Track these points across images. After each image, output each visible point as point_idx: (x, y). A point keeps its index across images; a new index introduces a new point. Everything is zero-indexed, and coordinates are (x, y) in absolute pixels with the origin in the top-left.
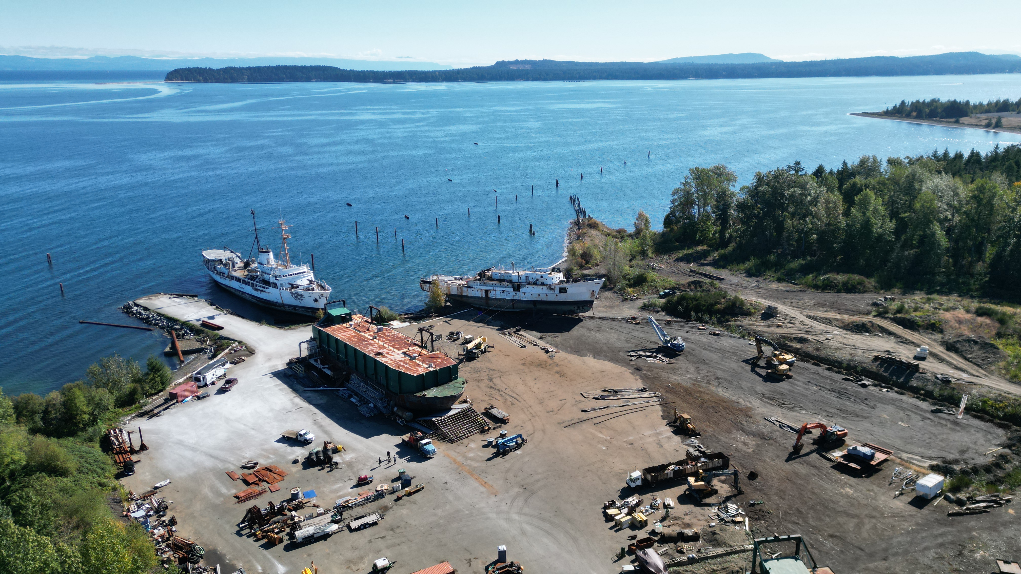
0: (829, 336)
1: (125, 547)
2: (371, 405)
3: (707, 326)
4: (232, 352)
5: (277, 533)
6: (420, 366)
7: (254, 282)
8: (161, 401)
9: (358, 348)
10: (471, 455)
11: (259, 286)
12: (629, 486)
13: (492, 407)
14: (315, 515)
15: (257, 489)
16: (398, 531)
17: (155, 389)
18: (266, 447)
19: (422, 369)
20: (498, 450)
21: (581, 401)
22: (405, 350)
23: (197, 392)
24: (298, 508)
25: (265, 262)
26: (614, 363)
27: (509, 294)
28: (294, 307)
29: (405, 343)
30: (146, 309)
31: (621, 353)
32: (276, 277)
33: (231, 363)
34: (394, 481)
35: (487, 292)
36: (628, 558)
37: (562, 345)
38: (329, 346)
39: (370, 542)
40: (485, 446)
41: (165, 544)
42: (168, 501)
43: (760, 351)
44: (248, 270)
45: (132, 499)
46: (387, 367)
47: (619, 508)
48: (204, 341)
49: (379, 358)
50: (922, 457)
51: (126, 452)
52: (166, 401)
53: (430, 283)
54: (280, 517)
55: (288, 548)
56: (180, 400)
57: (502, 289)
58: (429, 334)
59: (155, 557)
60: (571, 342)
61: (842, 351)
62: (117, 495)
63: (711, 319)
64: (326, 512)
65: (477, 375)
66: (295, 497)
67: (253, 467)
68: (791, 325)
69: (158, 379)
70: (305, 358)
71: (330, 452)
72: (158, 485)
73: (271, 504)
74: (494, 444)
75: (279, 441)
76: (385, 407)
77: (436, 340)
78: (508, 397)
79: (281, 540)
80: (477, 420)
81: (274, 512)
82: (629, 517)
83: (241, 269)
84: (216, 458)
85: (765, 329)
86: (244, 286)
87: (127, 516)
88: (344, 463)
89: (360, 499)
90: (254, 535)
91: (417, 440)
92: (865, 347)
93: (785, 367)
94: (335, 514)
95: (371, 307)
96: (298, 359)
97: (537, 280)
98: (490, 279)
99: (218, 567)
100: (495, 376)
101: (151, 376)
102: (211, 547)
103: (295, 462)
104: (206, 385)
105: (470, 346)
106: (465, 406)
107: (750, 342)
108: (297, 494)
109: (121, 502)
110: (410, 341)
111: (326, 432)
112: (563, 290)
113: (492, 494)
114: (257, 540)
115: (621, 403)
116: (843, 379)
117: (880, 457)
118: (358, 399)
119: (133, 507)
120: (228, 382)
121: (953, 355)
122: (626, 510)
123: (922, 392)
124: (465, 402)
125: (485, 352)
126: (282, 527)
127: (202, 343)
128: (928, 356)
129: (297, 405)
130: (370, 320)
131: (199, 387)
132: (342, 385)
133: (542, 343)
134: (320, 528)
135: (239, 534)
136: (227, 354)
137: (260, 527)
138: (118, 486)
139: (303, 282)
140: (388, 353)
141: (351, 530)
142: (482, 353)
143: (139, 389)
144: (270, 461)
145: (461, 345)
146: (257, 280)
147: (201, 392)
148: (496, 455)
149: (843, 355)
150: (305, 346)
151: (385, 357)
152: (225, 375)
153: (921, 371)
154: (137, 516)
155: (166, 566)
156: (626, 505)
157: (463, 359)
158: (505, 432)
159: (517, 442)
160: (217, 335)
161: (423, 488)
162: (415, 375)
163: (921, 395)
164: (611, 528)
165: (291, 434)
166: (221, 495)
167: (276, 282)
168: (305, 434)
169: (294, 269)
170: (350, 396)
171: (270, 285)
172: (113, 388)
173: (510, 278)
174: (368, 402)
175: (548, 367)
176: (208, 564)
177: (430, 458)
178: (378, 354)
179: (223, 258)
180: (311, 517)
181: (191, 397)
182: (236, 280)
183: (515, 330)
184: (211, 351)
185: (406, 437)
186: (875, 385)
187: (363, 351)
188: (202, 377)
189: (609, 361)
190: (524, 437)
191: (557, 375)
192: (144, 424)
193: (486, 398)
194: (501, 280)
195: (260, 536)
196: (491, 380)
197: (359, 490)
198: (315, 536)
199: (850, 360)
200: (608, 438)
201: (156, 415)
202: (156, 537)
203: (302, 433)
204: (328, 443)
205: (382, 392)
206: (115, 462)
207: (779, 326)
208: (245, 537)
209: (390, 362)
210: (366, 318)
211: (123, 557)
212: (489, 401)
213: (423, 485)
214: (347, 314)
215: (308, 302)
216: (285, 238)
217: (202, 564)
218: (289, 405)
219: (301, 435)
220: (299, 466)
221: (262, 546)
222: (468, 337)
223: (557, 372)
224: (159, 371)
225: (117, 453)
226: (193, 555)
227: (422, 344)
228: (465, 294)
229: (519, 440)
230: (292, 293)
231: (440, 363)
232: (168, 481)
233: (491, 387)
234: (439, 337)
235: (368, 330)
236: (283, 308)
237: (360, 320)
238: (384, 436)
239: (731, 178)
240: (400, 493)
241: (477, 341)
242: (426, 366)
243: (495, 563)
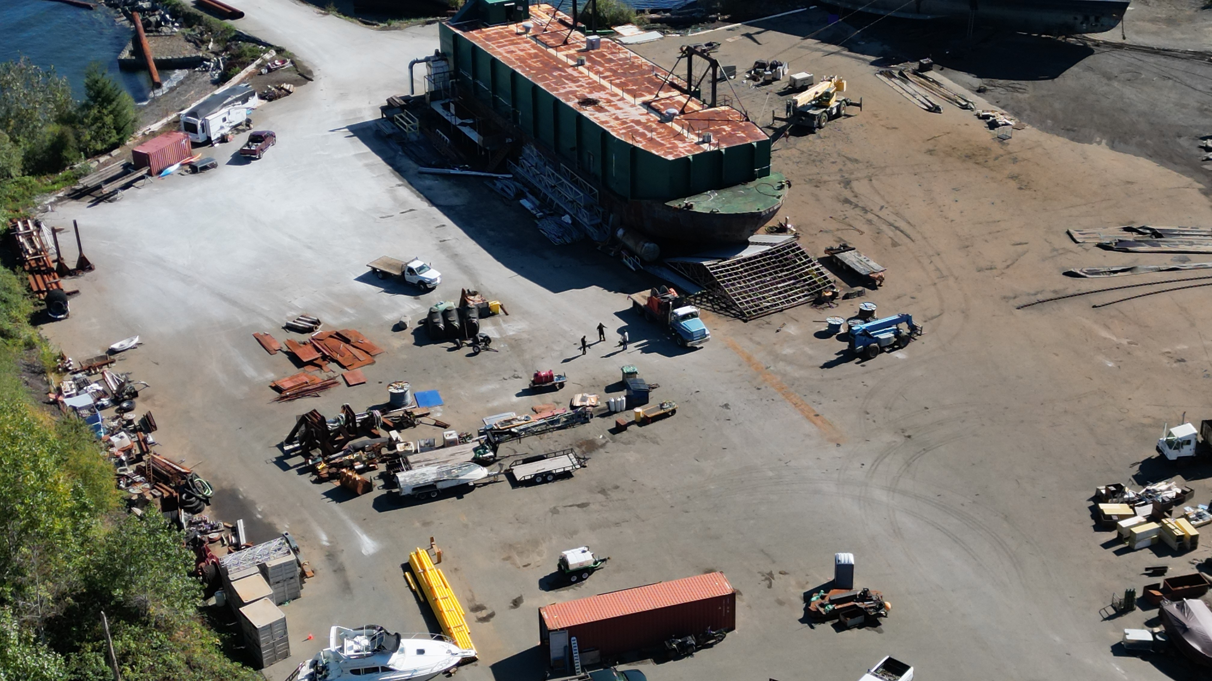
1: (58, 463)
2: (567, 219)
4: (264, 71)
5: (360, 472)
6: (684, 139)
8: (116, 168)
9: (540, 85)
10: (787, 351)
12: (1162, 457)
13: (845, 248)
14: (439, 443)
15: (318, 376)
16: (614, 495)
17: (103, 141)
18: (336, 289)
19: (687, 145)
20: (852, 346)
21: (1067, 251)
22: (648, 97)
23: (191, 155)
24: (403, 424)
26: (1162, 164)
31: (1184, 142)
33: (262, 97)
34: (610, 389)
36: (1139, 614)
37: (1033, 109)
38: (475, 76)
39: (555, 511)
40: (820, 335)
41: (134, 467)
42: (138, 382)
45: (66, 370)
46: (607, 133)
47: (1131, 503)
48: (203, 42)
49: (588, 113)
51: (49, 271)
52: (127, 169)
54: (365, 438)
55: (381, 505)
58: (708, 63)
59: (114, 491)
60: (1057, 105)
62: (34, 357)
64: (463, 439)
65: (815, 170)
66: (397, 400)
67: (311, 330)
69: (109, 120)
70: (422, 98)
71: (474, 314)
72: (116, 346)
74: (842, 330)
75: (363, 279)
76: (597, 226)
77: (723, 79)
78: (884, 227)
79: (368, 487)
80: (807, 273)
81: (354, 427)
82: (1154, 526)
84: (233, 302)
87: (56, 402)
88: (504, 339)
89: (535, 420)
90: (313, 469)
91: (665, 308)
94: (482, 446)
96: (406, 99)
99: (241, 524)
100: (857, 175)
101: (94, 112)
102: (225, 484)
103: (399, 327)
104: (209, 142)
105: (803, 99)
106: (780, 239)
108: (402, 396)
109: (43, 372)
110: (662, 76)
111: (466, 270)
113: (831, 440)
114: (320, 480)
115: (1168, 261)
118: (537, 202)
119: (68, 384)
120: (256, 138)
122: (1148, 509)
124: (782, 229)
125: (838, 115)
126: (371, 460)
127: (198, 47)
129: (403, 203)
130: (570, 20)
131: (195, 145)
132: (502, 169)
133: (981, 104)
134: (449, 472)
135: (281, 463)
136: (251, 75)
137: (324, 455)
138: (35, 339)
140: (609, 101)
141: (515, 483)
142: (831, 117)
143: (71, 138)
144: (346, 320)
145: (781, 94)
147: (199, 156)
148: (846, 357)
150: (421, 70)
151: (601, 110)
152: (248, 122)
154: (78, 405)
155: (138, 511)
156: (1150, 497)
157: (783, 129)
158: (870, 307)
159: (897, 333)
160: (229, 29)
161: (674, 412)
162: (671, 157)
164: (1106, 545)
165: (390, 265)
166: (245, 380)
168: (421, 268)
170: (521, 195)
172: (18, 129)
174: (558, 212)
175: (991, 163)
176: (220, 516)
177: (693, 349)
178: (587, 102)
180: (430, 447)
181: (177, 166)
183: (916, 66)
184: (217, 67)
185: (642, 297)
187: (554, 93)
188: (199, 122)
189: (1150, 157)
190: (915, 322)
191: (1013, 184)
192: (83, 214)
193: (832, 225)
195: (324, 473)
196: (847, 183)
197: (535, 400)
198: (439, 486)
200: (1125, 342)
201: (107, 198)
202: (114, 450)
203: (414, 265)
204: (470, 294)
205: (591, 191)
206: (29, 289)
208: (294, 472)
209: (613, 123)
210: (561, 15)
211: (56, 483)
212: (839, 234)
213: (675, 405)
214: (519, 2)
217: (207, 514)
218: (386, 202)
219: (411, 270)
220: (407, 338)
221: (328, 494)
222: (799, 76)
223: (1013, 177)
224: (110, 102)
225: (32, 271)
226: (190, 496)
227: (690, 85)
229: (904, 329)
231: (731, 135)
232: (136, 340)
233: (847, 201)
234: (731, 70)
235: (565, 43)
238: (594, 291)
240: (624, 418)
241: (821, 88)
242: (696, 139)
243: (827, 587)
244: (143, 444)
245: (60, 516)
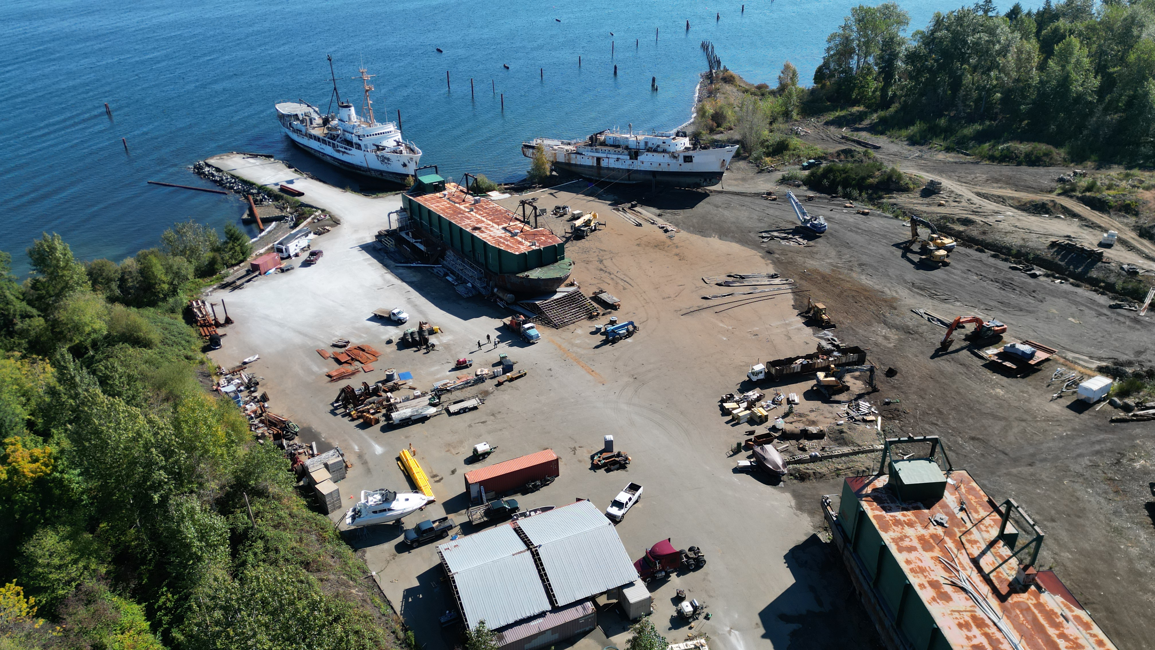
0: (1000, 217)
1: (218, 421)
2: (469, 285)
3: (855, 204)
4: (316, 221)
5: (373, 414)
6: (522, 244)
7: (335, 142)
8: (243, 272)
9: (453, 221)
10: (578, 342)
11: (341, 147)
12: (750, 380)
13: (602, 292)
14: (411, 397)
15: (350, 368)
16: (499, 416)
17: (236, 259)
18: (357, 325)
19: (524, 247)
20: (607, 338)
21: (702, 287)
22: (505, 225)
23: (280, 264)
24: (392, 390)
25: (346, 118)
26: (743, 245)
27: (625, 163)
28: (381, 172)
29: (505, 217)
30: (218, 170)
31: (751, 234)
32: (359, 136)
33: (315, 234)
34: (494, 365)
35: (599, 159)
36: (744, 453)
37: (684, 223)
38: (421, 219)
39: (470, 426)
40: (592, 333)
41: (258, 419)
42: (259, 378)
43: (915, 234)
44: (328, 128)
45: (221, 374)
46: (485, 244)
47: (738, 402)
48: (284, 208)
49: (476, 234)
50: (1091, 357)
51: (211, 325)
52: (248, 272)
53: (533, 147)
54: (375, 397)
55: (384, 429)
56: (262, 272)
57: (616, 156)
58: (532, 208)
59: (249, 432)
60: (695, 221)
61: (1013, 235)
62: (205, 369)
63: (860, 195)
64: (424, 394)
65: (586, 256)
66: (390, 378)
67: (345, 346)
68: (956, 204)
69: (238, 249)
70: (395, 230)
71: (426, 333)
72: (246, 360)
73: (365, 384)
74: (602, 330)
75: (370, 319)
76: (484, 288)
77: (540, 215)
78: (619, 281)
79: (377, 421)
80: (585, 304)
81: (369, 392)
82: (748, 412)
83: (319, 126)
84: (305, 335)
85: (924, 208)
86: (324, 146)
87: (217, 390)
88: (442, 345)
89: (458, 383)
90: (349, 414)
91: (519, 325)
92: (1042, 231)
93: (942, 252)
94: (433, 397)
95: (466, 175)
96: (387, 231)
97: (658, 146)
98: (603, 144)
99: (314, 444)
100: (605, 257)
101: (230, 245)
102: (305, 425)
103: (389, 342)
104: (289, 257)
105: (578, 223)
106: (571, 289)
107: (904, 223)
108: (392, 375)
109: (210, 376)
110: (511, 215)
111: (421, 312)
112: (688, 159)
113: (600, 382)
114: (353, 420)
115: (748, 290)
116: (1010, 268)
117: (1040, 355)
118: (455, 278)
119: (223, 381)
120: (313, 254)
121: (1146, 242)
122: (745, 405)
123: (1102, 284)
124: (572, 285)
125: (595, 230)
126: (378, 408)
127: (282, 211)
128: (1116, 243)
129: (389, 282)
130: (465, 190)
131: (282, 259)
132: (437, 262)
133: (660, 222)
134: (417, 411)
135: (333, 412)
136: (309, 223)
137: (354, 407)
138: (205, 360)
139: (390, 143)
140: (486, 228)
141: (450, 414)
142: (592, 231)
143: (219, 258)
144: (362, 340)
145: (568, 221)
146: (339, 139)
147: (284, 264)
148: (605, 343)
149: (1014, 241)
150: (394, 217)
151: (483, 232)
152: (309, 246)
153: (1104, 260)
154: (228, 391)
155: (261, 441)
156: (745, 399)
157: (570, 237)
158: (615, 319)
159: (628, 330)
160: (297, 201)
161: (525, 374)
162: (517, 253)
163: (1101, 287)
164: (727, 423)
165: (383, 312)
166: (313, 373)
167: (359, 142)
168: (399, 313)
169: (379, 128)
170: (446, 274)
171: (352, 146)
172: (191, 256)
173: (626, 144)
174: (465, 282)
175: (666, 248)
176: (303, 441)
177: (534, 343)
178: (475, 229)
179: (299, 113)
180: (407, 399)
181: (274, 269)
182: (315, 140)
183: (629, 205)
184: (292, 220)
185: (507, 320)
186: (1047, 276)
187: (460, 226)
188: (284, 248)
189: (737, 242)
190: (635, 325)
191: (676, 258)
192: (226, 295)
193: (595, 282)
194: (616, 145)
195: (355, 416)
196: (601, 261)
197: (458, 373)
198: (413, 418)
199: (1021, 246)
200: (730, 328)
201: (239, 287)
202: (248, 412)
203: (395, 311)
204: (424, 324)
205: (480, 271)
206: (201, 335)
207: (940, 205)
208: (340, 416)
209: (489, 238)
210: (461, 188)
211: (217, 431)
212: (599, 285)
213: (526, 371)
214: (440, 182)
215: (396, 167)
216: (367, 91)
217: (297, 441)
218: (380, 282)
219: (394, 314)
220: (393, 347)
221: (357, 426)
222: (576, 212)
223: (677, 255)
224: (238, 240)
225: (201, 326)
226: (287, 432)
227: (524, 219)
228: (573, 162)
229: (631, 328)
230: (378, 156)
231: (545, 241)
232: (257, 357)
233: (601, 270)
234: (544, 211)
235: (464, 201)
236: (368, 173)
237: (454, 190)
238: (484, 319)
239: (902, 21)
240: (502, 379)
241: (586, 217)
242: (529, 244)
243: (601, 452)
244: (263, 408)
245: (220, 447)
